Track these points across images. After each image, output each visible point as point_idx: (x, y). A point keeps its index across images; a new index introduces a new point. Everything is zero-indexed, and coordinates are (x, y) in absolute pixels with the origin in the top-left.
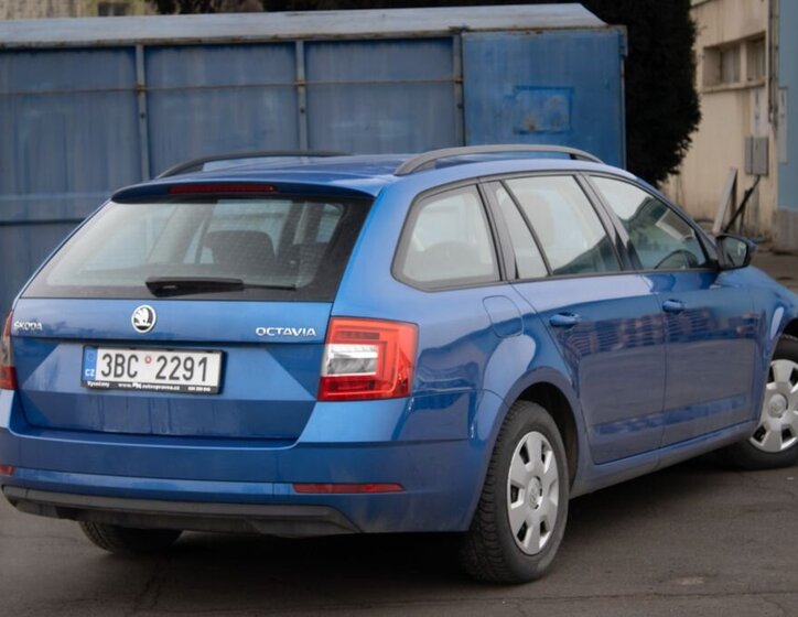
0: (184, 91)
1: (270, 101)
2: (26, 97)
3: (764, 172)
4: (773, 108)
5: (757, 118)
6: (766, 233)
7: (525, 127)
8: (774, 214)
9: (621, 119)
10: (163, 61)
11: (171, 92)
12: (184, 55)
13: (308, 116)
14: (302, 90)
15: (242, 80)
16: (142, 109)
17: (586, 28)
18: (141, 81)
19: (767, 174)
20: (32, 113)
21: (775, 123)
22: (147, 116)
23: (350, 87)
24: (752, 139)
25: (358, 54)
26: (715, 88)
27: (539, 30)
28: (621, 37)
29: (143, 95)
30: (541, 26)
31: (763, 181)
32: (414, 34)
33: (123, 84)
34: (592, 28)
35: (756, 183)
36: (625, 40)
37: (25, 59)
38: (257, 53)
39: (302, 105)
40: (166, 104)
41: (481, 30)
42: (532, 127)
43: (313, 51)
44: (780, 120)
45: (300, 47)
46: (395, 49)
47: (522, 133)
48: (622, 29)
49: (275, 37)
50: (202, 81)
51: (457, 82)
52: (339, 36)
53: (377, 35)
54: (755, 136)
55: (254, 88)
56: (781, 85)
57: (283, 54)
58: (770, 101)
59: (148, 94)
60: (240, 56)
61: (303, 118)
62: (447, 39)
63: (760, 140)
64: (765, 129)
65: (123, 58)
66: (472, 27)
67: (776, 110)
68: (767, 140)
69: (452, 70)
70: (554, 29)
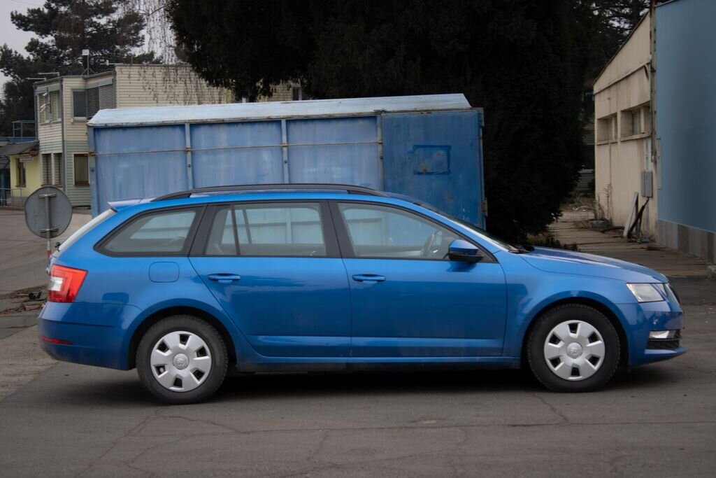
0: (214, 151)
1: (266, 156)
2: (120, 156)
3: (651, 196)
4: (654, 153)
5: (647, 158)
6: (652, 236)
7: (421, 171)
8: (656, 222)
9: (480, 165)
10: (202, 133)
11: (207, 152)
12: (215, 128)
13: (289, 165)
14: (285, 149)
15: (249, 144)
16: (189, 162)
17: (458, 109)
18: (188, 145)
19: (652, 197)
20: (124, 165)
21: (655, 163)
22: (192, 166)
23: (314, 147)
24: (645, 172)
25: (319, 127)
26: (629, 138)
27: (429, 111)
28: (479, 115)
29: (189, 154)
30: (431, 109)
31: (650, 200)
32: (353, 114)
33: (178, 147)
34: (462, 109)
35: (648, 201)
36: (483, 116)
37: (119, 133)
38: (258, 127)
39: (285, 158)
40: (203, 159)
41: (394, 112)
42: (425, 170)
43: (292, 126)
44: (658, 160)
45: (284, 123)
46: (342, 124)
47: (420, 174)
48: (481, 110)
49: (269, 118)
50: (225, 145)
51: (380, 143)
52: (307, 116)
53: (330, 115)
54: (646, 171)
55: (256, 148)
56: (658, 137)
57: (273, 128)
58: (652, 148)
59: (193, 153)
60: (248, 130)
61: (286, 166)
62: (372, 117)
63: (648, 173)
64: (651, 167)
65: (178, 131)
66: (388, 110)
67: (656, 152)
68: (652, 173)
69: (377, 136)
70: (439, 110)
